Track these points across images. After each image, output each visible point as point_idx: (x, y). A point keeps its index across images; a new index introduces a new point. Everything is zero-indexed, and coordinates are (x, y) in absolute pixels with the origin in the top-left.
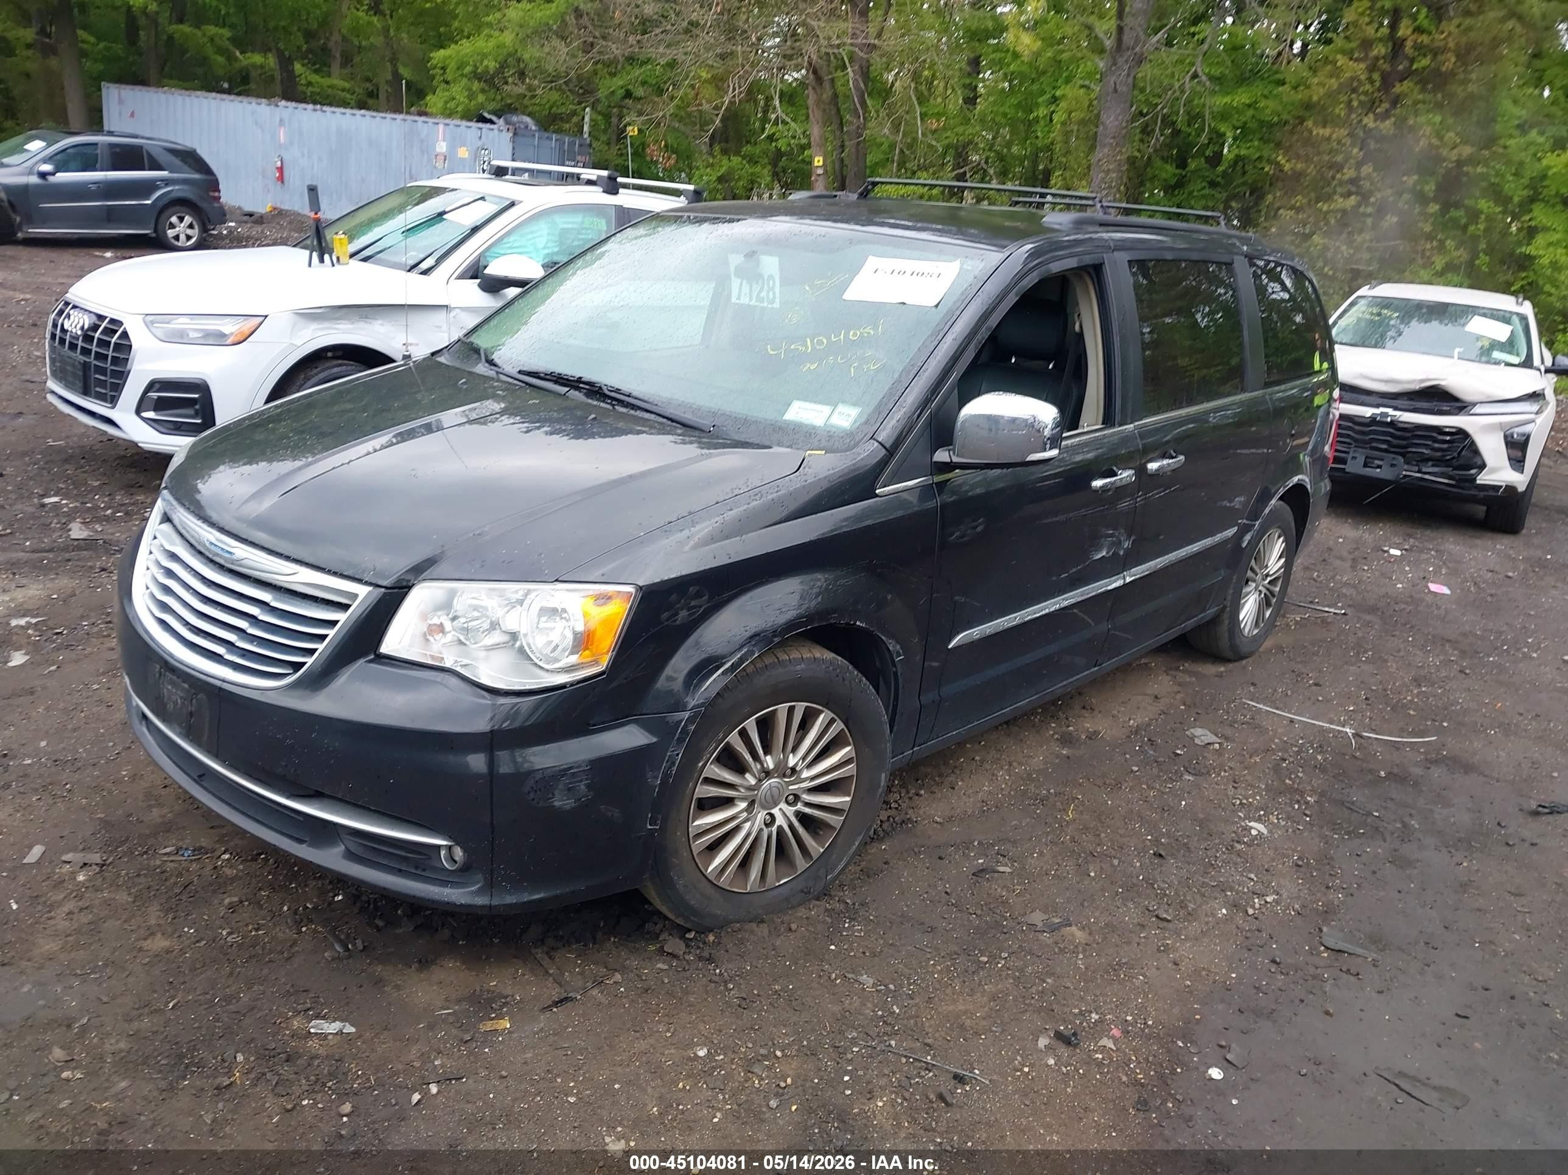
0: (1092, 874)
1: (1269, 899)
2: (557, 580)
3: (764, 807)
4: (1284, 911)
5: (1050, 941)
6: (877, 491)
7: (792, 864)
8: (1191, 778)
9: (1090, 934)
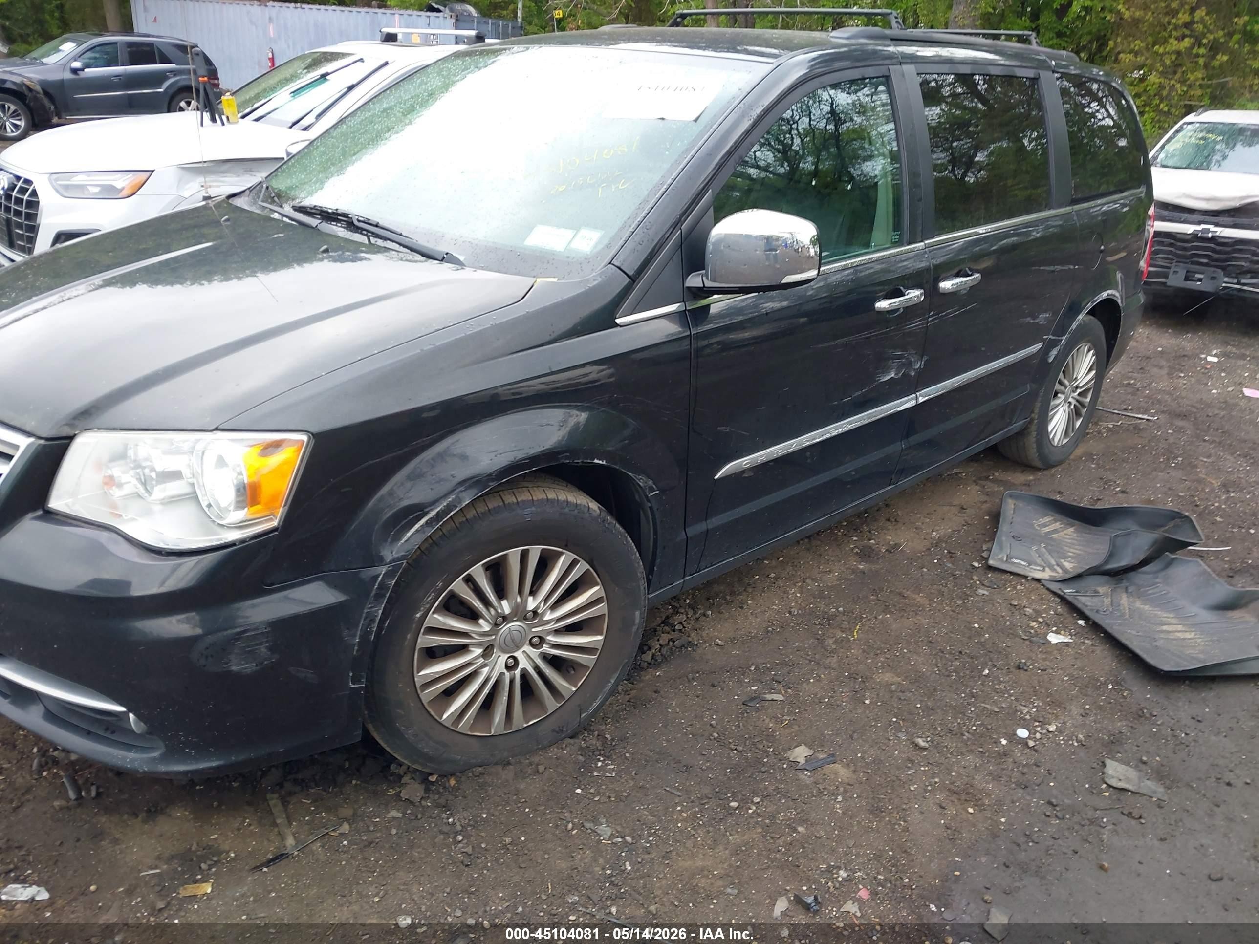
0: (867, 702)
1: (1052, 728)
2: (217, 429)
3: (505, 652)
4: (1066, 741)
5: (809, 781)
6: (618, 321)
7: (542, 706)
8: (986, 592)
9: (854, 771)
